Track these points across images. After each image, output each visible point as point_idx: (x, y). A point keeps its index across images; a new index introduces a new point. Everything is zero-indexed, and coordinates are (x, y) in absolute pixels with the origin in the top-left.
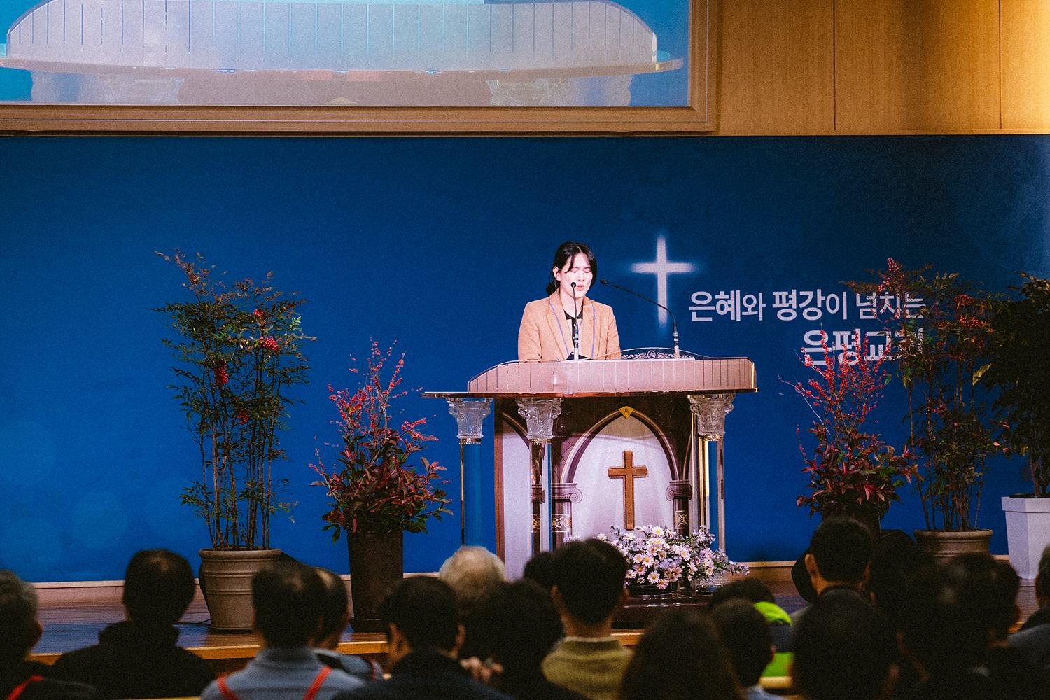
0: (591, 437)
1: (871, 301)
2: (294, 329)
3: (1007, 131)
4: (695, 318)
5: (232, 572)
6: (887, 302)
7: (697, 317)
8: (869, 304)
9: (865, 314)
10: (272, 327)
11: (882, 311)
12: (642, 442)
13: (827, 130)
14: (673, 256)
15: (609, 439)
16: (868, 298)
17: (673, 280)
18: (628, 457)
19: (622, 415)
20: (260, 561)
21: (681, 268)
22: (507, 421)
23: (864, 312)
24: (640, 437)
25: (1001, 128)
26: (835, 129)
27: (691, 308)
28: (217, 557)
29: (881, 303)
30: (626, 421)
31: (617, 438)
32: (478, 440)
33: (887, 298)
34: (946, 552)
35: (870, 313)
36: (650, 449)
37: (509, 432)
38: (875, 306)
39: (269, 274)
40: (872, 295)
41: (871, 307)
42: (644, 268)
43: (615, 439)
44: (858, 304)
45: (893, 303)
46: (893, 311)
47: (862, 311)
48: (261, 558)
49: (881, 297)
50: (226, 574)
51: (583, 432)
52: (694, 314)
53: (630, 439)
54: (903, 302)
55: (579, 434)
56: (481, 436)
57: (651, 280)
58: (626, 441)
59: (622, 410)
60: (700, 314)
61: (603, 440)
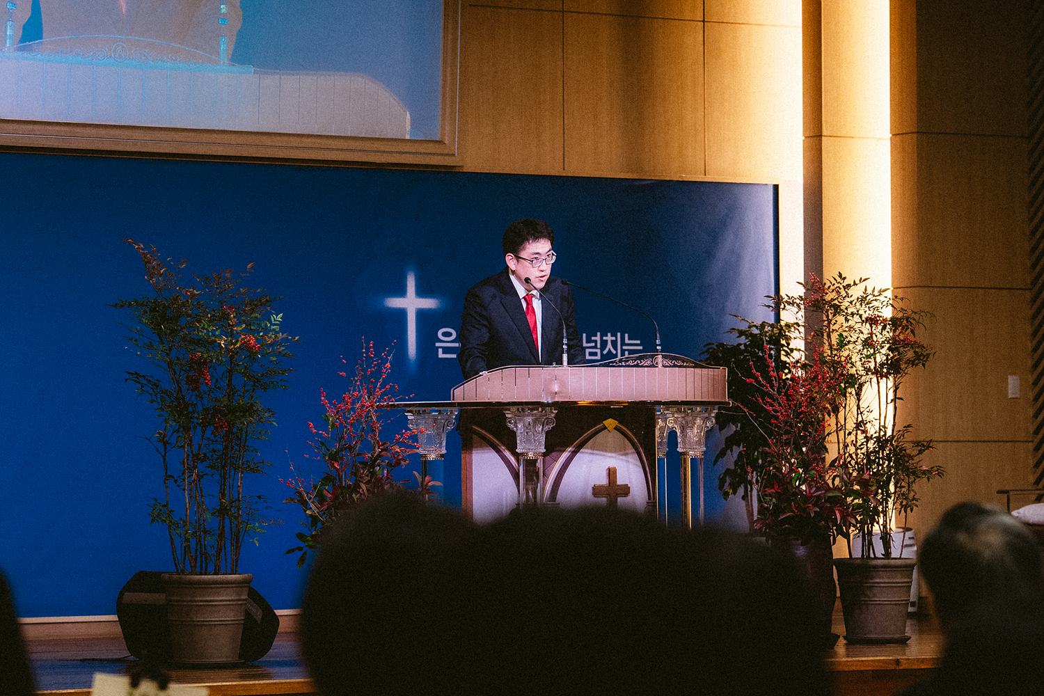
0: (574, 453)
1: (596, 342)
2: (273, 327)
3: (709, 179)
4: (441, 355)
5: (208, 599)
6: (609, 343)
7: (443, 353)
8: (593, 344)
9: (591, 354)
10: (244, 326)
11: (605, 352)
12: (624, 457)
13: (557, 171)
14: (422, 292)
15: (593, 454)
16: (593, 338)
17: (422, 315)
18: (611, 473)
19: (607, 428)
20: (237, 587)
21: (429, 303)
22: (479, 434)
23: (590, 353)
24: (622, 453)
25: (705, 175)
26: (564, 169)
27: (437, 344)
28: (191, 583)
29: (604, 344)
30: (610, 435)
31: (602, 453)
32: (442, 456)
33: (609, 338)
34: (878, 580)
35: (595, 354)
36: (631, 466)
37: (481, 446)
38: (599, 346)
39: (249, 266)
40: (596, 336)
41: (595, 347)
42: (395, 303)
43: (601, 455)
44: (585, 345)
45: (614, 344)
46: (614, 352)
47: (588, 351)
48: (234, 583)
49: (604, 338)
50: (201, 601)
51: (568, 446)
52: (440, 351)
53: (613, 455)
54: (623, 343)
55: (564, 449)
56: (444, 451)
57: (402, 313)
58: (610, 457)
59: (607, 423)
60: (446, 350)
61: (587, 456)
